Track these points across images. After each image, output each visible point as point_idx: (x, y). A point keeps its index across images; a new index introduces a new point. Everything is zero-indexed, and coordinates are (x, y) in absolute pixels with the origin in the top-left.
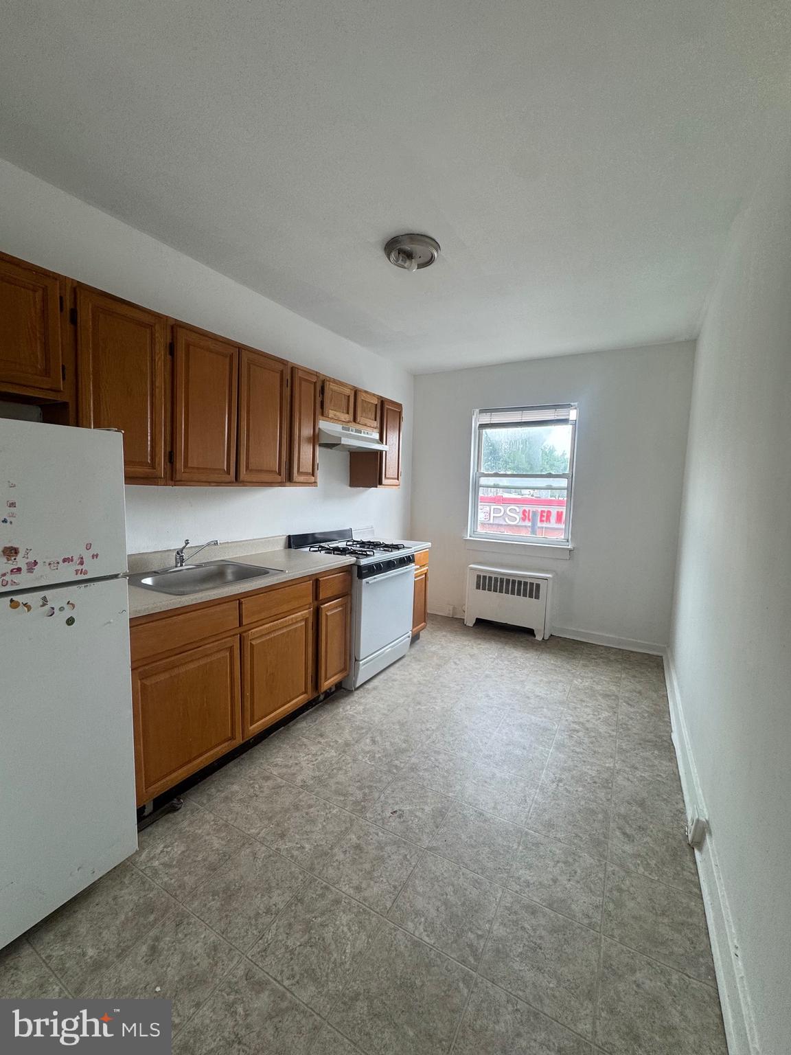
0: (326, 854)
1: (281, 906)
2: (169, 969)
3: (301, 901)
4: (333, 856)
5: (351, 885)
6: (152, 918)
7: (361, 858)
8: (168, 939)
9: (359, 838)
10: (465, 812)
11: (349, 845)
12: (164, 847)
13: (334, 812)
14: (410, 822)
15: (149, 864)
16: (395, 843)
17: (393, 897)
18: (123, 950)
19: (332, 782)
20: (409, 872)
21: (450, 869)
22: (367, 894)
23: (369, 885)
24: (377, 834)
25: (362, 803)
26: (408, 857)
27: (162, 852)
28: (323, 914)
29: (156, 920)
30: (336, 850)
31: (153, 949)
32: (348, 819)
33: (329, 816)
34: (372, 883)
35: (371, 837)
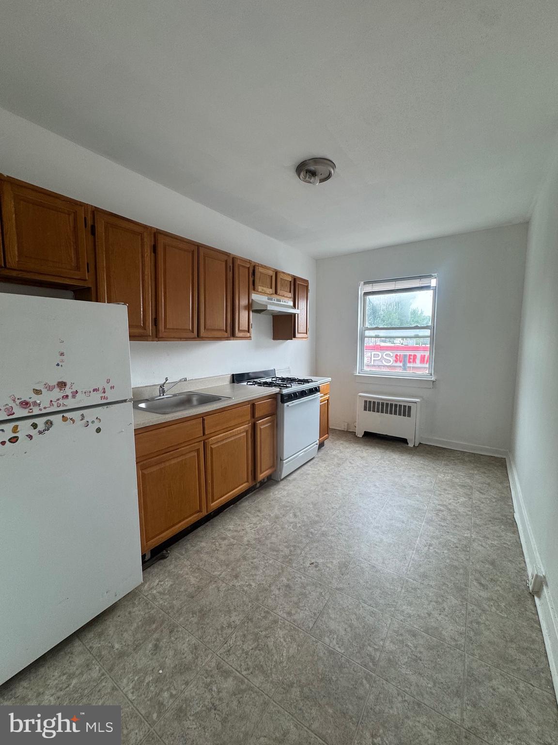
0: (266, 590)
1: (238, 622)
2: (167, 659)
3: (251, 620)
4: (271, 591)
5: (285, 611)
6: (154, 626)
7: (290, 593)
8: (165, 640)
9: (288, 580)
10: (362, 565)
11: (282, 584)
12: (160, 581)
13: (271, 562)
14: (323, 571)
15: (150, 592)
16: (313, 584)
17: (314, 620)
18: (137, 646)
19: (268, 542)
20: (324, 605)
21: (353, 603)
22: (295, 617)
23: (296, 612)
24: (301, 578)
25: (290, 557)
26: (323, 594)
27: (158, 584)
28: (266, 629)
29: (156, 629)
30: (273, 588)
31: (156, 647)
32: (280, 568)
33: (267, 564)
34: (299, 610)
35: (296, 579)
